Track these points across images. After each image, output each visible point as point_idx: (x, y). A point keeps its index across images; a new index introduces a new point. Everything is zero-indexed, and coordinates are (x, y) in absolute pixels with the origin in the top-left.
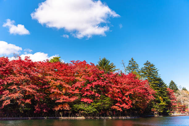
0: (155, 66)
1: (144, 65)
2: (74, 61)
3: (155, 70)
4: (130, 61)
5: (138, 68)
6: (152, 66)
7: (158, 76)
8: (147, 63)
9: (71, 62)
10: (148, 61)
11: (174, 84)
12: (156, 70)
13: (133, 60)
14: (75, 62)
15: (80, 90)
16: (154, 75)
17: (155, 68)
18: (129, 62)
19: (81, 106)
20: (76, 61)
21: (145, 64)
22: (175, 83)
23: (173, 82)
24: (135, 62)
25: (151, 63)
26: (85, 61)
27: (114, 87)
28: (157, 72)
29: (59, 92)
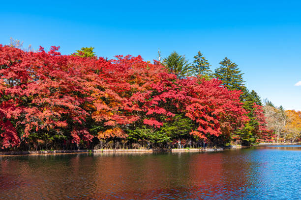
0: (237, 68)
1: (221, 65)
2: (122, 56)
3: (237, 73)
4: (195, 57)
5: (209, 68)
6: (234, 66)
7: (242, 83)
8: (226, 62)
9: (117, 57)
10: (226, 58)
11: (256, 96)
12: (239, 74)
13: (200, 55)
14: (123, 58)
15: (141, 105)
16: (236, 82)
17: (239, 70)
18: (195, 59)
19: (143, 132)
20: (125, 56)
21: (222, 63)
22: (258, 95)
23: (255, 93)
24: (204, 58)
25: (232, 62)
26: (140, 57)
27: (196, 102)
28: (240, 76)
29: (108, 108)
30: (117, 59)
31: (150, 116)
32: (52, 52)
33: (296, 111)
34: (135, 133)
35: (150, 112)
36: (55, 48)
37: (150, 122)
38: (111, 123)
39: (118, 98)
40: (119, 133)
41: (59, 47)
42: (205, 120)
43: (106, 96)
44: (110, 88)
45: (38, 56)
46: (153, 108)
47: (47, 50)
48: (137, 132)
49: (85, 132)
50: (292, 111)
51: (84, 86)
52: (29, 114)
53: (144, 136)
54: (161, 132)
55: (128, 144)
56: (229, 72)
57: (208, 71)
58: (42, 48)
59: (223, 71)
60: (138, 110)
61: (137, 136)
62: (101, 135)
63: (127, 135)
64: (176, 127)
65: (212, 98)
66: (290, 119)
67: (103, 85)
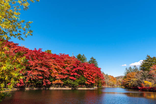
6: (94, 60)
8: (92, 58)
9: (60, 54)
13: (84, 55)
14: (62, 54)
17: (96, 61)
21: (91, 59)
24: (85, 57)
26: (68, 55)
27: (88, 71)
28: (97, 63)
29: (57, 72)
30: (60, 55)
31: (72, 76)
32: (39, 50)
33: (112, 76)
34: (66, 82)
35: (72, 74)
36: (40, 49)
37: (72, 78)
38: (58, 78)
39: (61, 68)
40: (60, 81)
41: (42, 49)
42: (90, 78)
43: (57, 67)
44: (59, 65)
45: (34, 51)
46: (72, 73)
47: (37, 50)
48: (67, 82)
49: (48, 81)
50: (110, 76)
51: (49, 63)
52: (29, 73)
53: (69, 83)
54: (75, 82)
55: (63, 86)
56: (93, 62)
57: (86, 61)
58: (35, 49)
59: (91, 61)
60: (68, 73)
61: (67, 83)
62: (53, 82)
63: (63, 83)
64: (81, 80)
65: (93, 70)
66: (110, 78)
67: (56, 64)
